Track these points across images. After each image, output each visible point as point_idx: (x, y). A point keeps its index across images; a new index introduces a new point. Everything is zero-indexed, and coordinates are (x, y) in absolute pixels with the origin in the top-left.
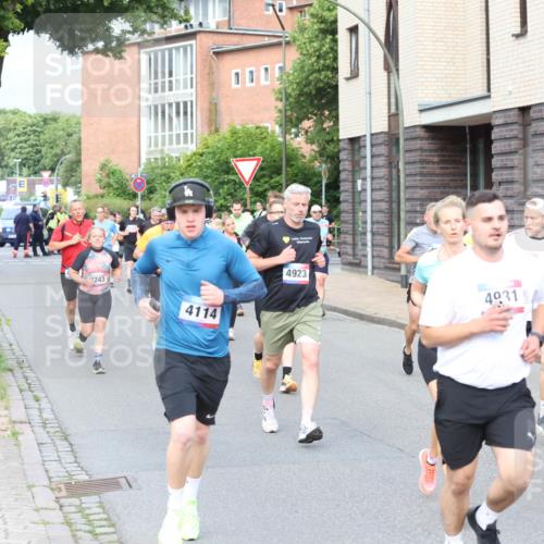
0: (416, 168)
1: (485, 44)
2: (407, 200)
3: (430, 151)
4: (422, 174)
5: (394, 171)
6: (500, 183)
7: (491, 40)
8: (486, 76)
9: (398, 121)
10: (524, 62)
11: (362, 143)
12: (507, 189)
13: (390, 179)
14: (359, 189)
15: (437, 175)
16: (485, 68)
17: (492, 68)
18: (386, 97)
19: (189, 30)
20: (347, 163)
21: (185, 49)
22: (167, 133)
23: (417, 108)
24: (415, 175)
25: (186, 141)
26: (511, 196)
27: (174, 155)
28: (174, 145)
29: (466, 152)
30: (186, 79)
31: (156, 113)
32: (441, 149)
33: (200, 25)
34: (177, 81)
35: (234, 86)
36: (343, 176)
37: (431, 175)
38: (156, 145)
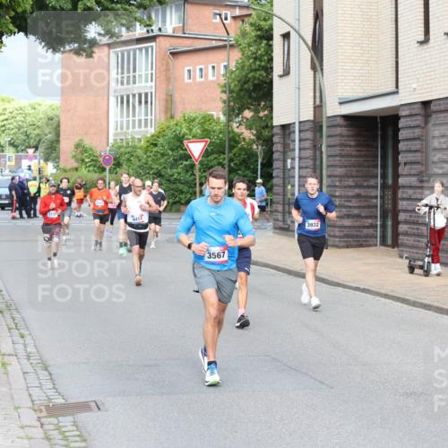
0: (337, 151)
1: (394, 49)
2: (329, 176)
3: (348, 136)
4: (341, 155)
5: (318, 153)
6: (405, 164)
7: (399, 46)
8: (394, 76)
9: (322, 112)
10: (426, 65)
11: (292, 129)
12: (411, 169)
13: (314, 159)
14: (289, 167)
15: (352, 156)
16: (394, 69)
17: (400, 69)
18: (312, 91)
19: (151, 34)
20: (279, 145)
21: (147, 49)
22: (131, 119)
23: (338, 101)
24: (336, 156)
25: (146, 126)
26: (414, 175)
27: (137, 137)
28: (137, 129)
29: (377, 138)
30: (147, 75)
31: (122, 102)
32: (358, 135)
33: (160, 29)
34: (140, 76)
35: (187, 81)
36: (276, 156)
37: (348, 156)
38: (122, 128)
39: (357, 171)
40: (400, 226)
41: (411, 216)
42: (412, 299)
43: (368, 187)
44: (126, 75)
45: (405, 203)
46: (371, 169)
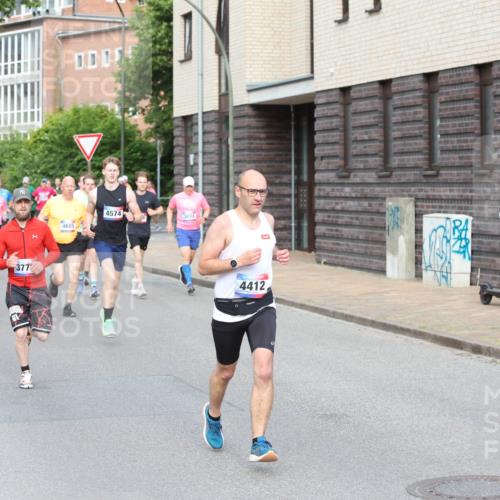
0: (245, 144)
1: (309, 30)
3: (257, 128)
4: (250, 150)
5: (224, 147)
6: (322, 158)
7: (315, 26)
8: (309, 59)
9: (227, 101)
10: (345, 46)
11: (194, 121)
12: (328, 163)
13: (220, 154)
14: (192, 163)
15: (262, 150)
16: (309, 52)
17: (315, 51)
18: (217, 78)
19: (37, 17)
20: (180, 139)
21: (33, 33)
22: (16, 111)
23: (245, 88)
24: (243, 150)
25: (33, 119)
26: (332, 170)
27: (22, 132)
28: (22, 123)
29: (290, 129)
30: (33, 62)
31: (6, 93)
32: (268, 126)
33: (47, 11)
34: (26, 64)
35: (77, 68)
36: (176, 151)
37: (258, 150)
38: (6, 122)
39: (268, 166)
40: (317, 227)
41: (329, 217)
42: (331, 309)
43: (281, 184)
44: (9, 63)
45: (322, 201)
46: (284, 164)
